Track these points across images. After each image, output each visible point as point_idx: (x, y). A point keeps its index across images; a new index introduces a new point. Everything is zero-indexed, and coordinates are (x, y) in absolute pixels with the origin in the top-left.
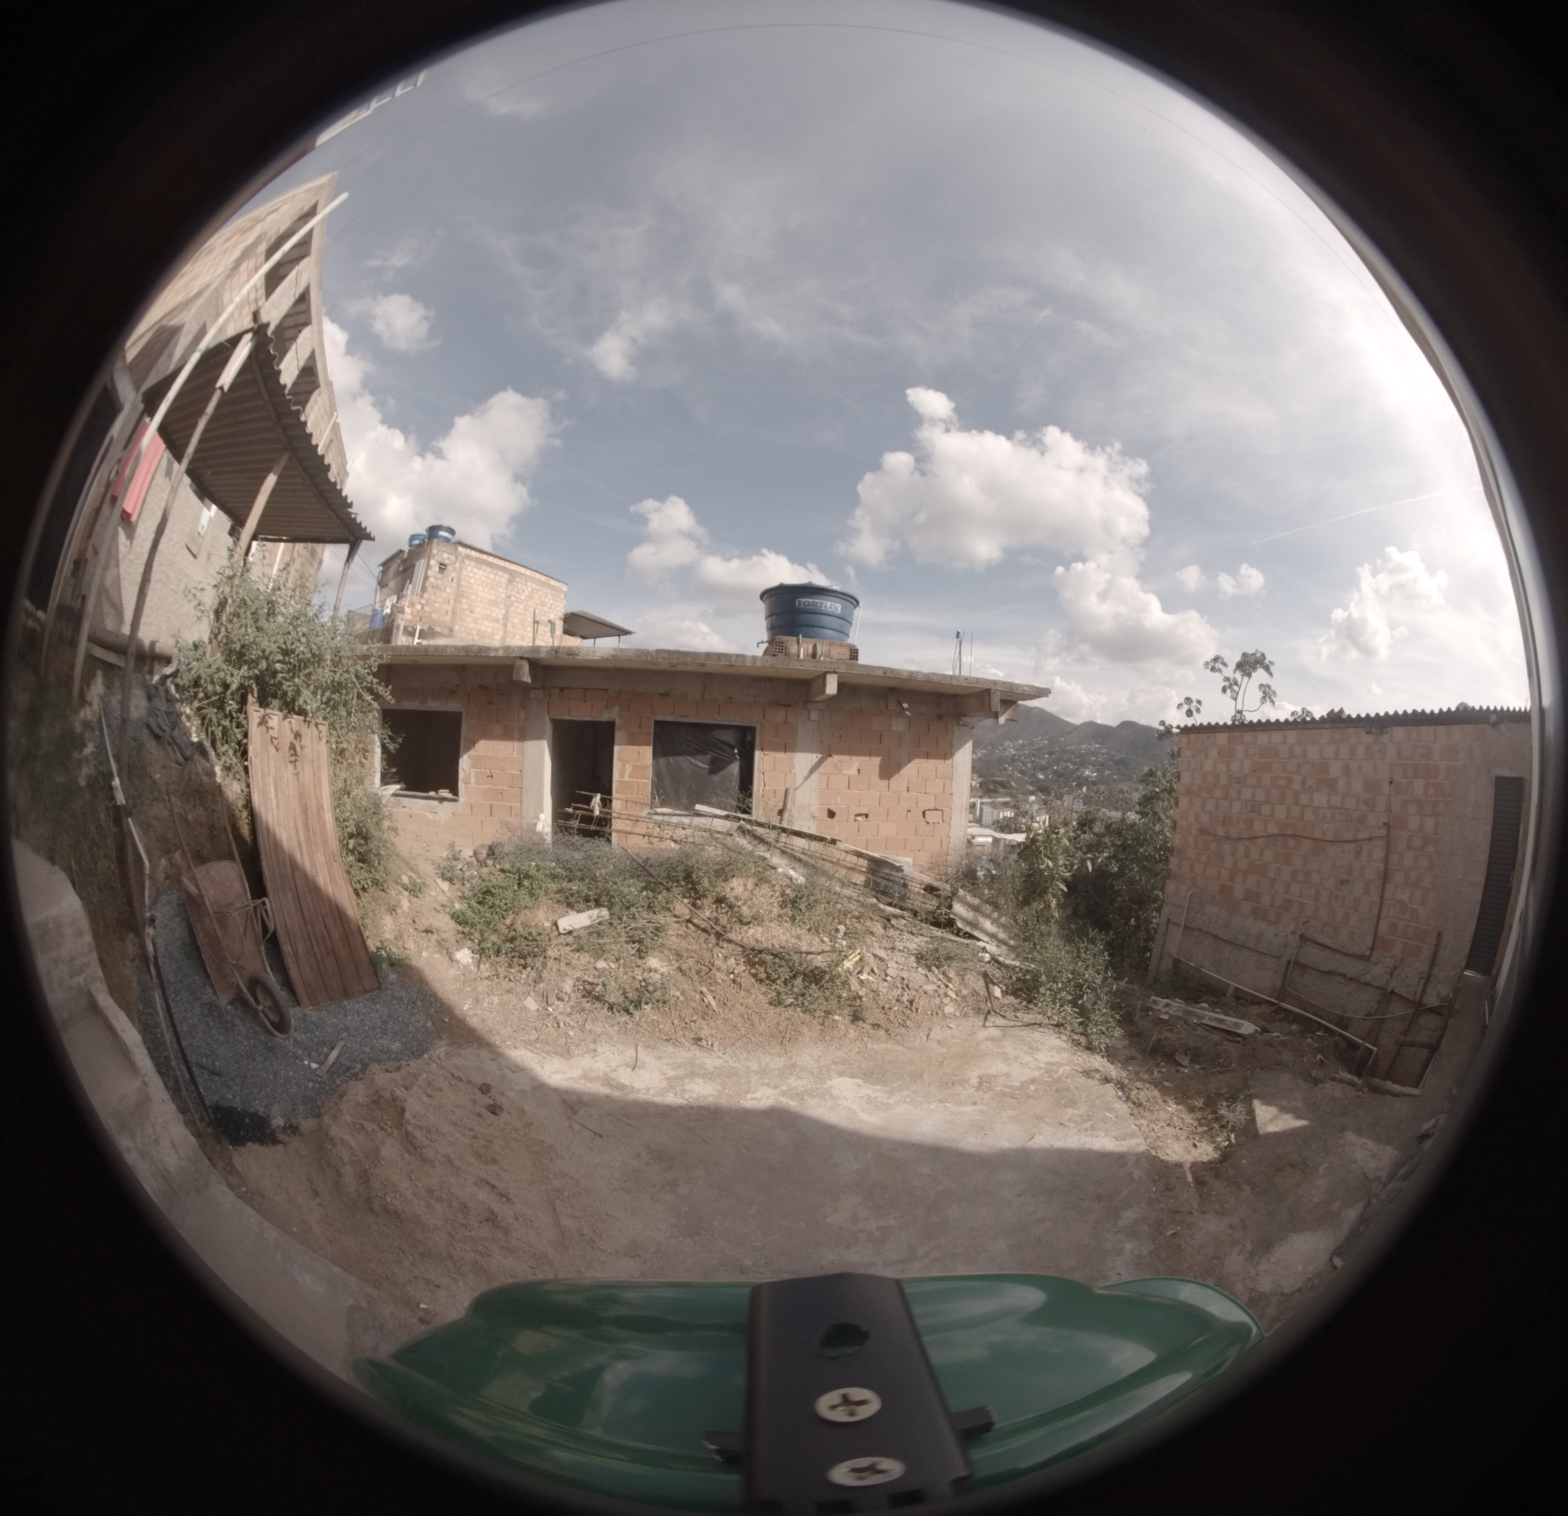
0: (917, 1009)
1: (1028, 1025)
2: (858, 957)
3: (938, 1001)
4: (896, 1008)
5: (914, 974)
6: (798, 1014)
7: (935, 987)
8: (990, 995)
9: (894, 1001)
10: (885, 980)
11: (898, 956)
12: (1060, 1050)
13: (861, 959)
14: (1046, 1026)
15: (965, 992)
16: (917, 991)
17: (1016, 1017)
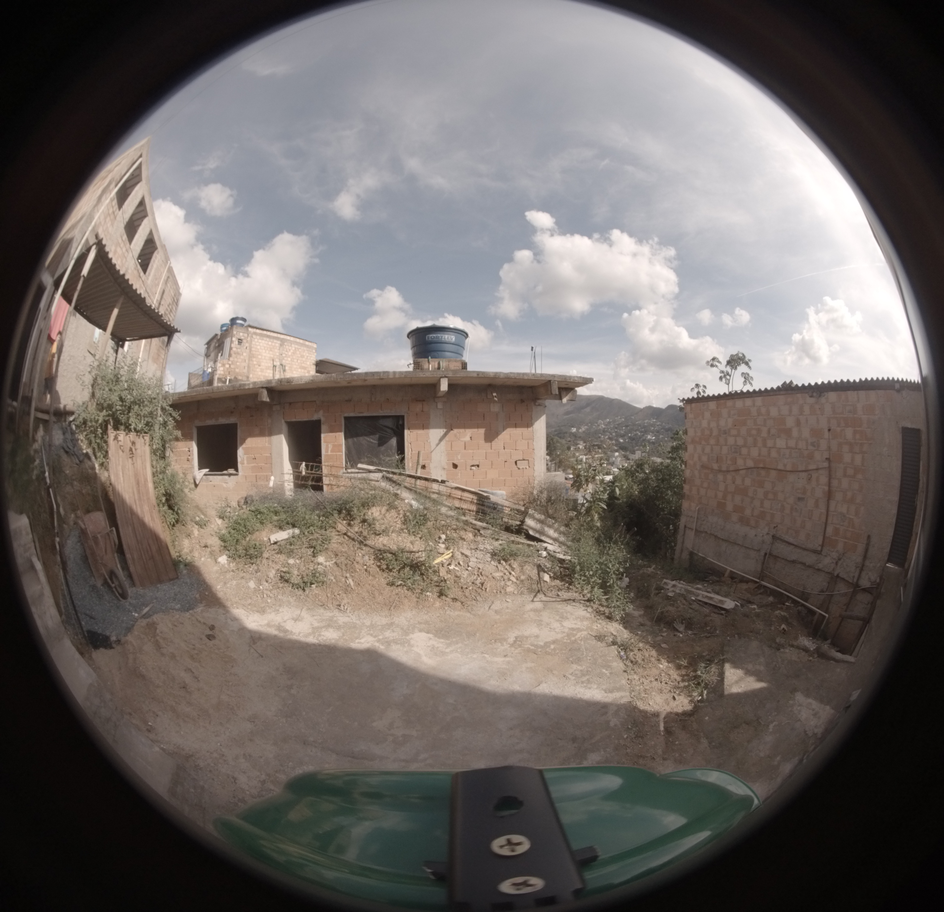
0: (486, 589)
1: (565, 600)
2: (451, 554)
3: (503, 583)
4: (471, 588)
5: (487, 566)
6: (403, 591)
7: (502, 574)
8: (540, 580)
9: (470, 584)
10: (467, 570)
11: (479, 554)
12: (583, 619)
13: (452, 556)
14: (579, 601)
15: (523, 577)
16: (487, 577)
17: (558, 595)
